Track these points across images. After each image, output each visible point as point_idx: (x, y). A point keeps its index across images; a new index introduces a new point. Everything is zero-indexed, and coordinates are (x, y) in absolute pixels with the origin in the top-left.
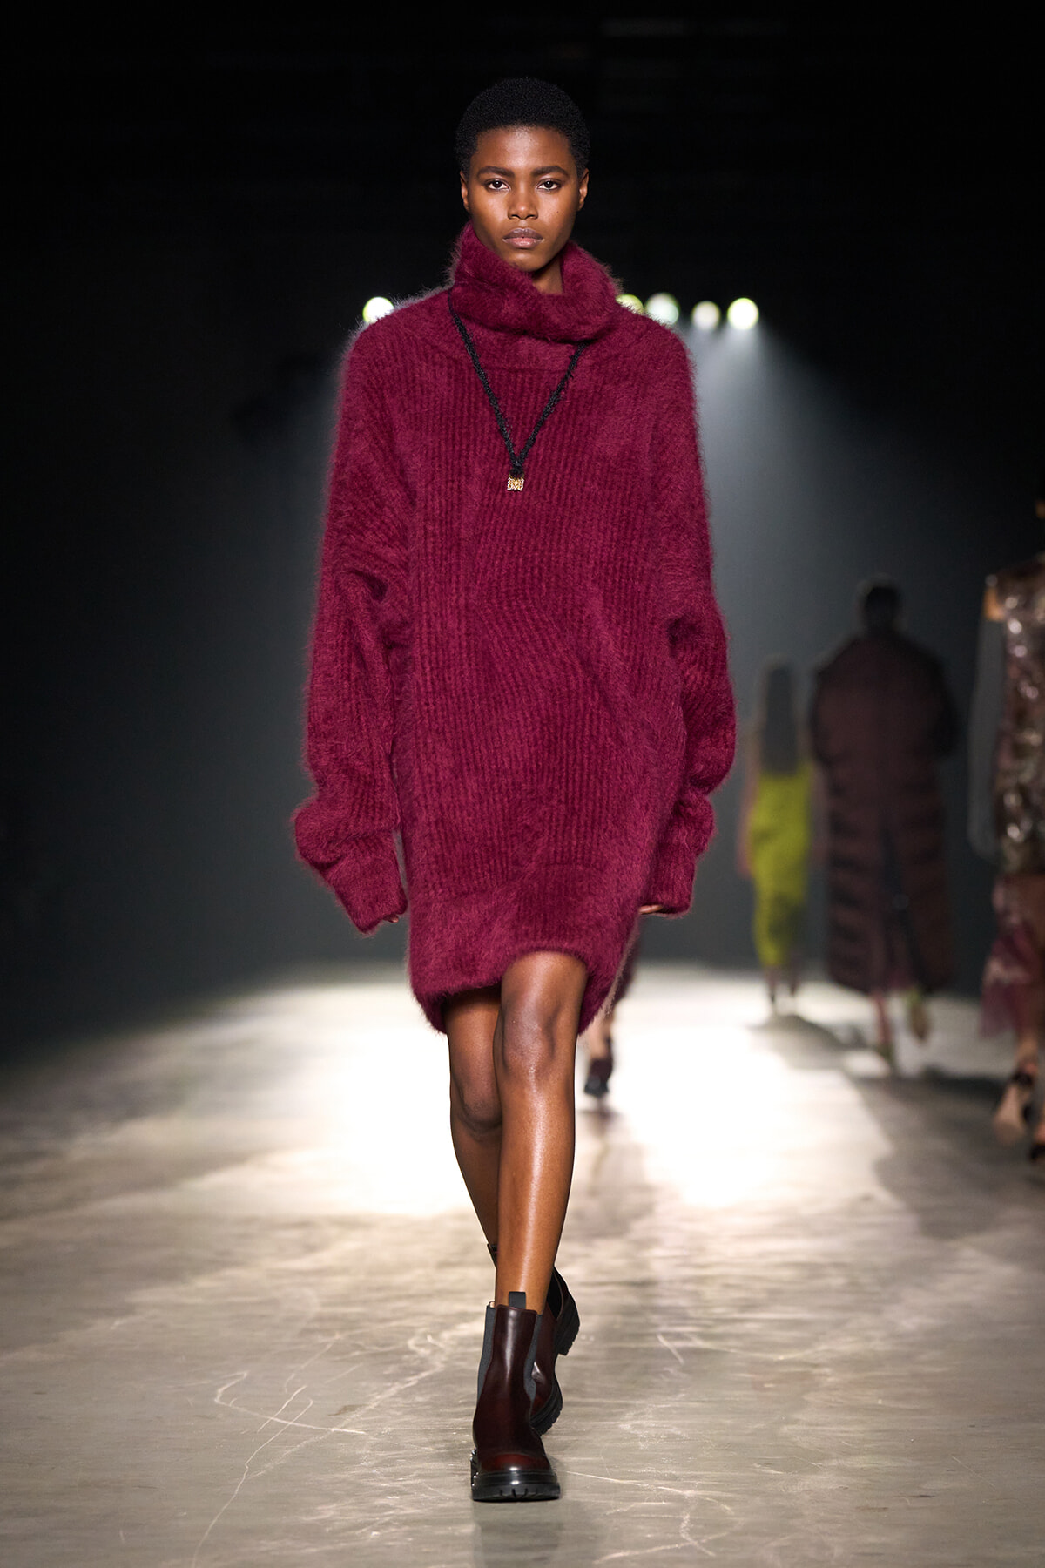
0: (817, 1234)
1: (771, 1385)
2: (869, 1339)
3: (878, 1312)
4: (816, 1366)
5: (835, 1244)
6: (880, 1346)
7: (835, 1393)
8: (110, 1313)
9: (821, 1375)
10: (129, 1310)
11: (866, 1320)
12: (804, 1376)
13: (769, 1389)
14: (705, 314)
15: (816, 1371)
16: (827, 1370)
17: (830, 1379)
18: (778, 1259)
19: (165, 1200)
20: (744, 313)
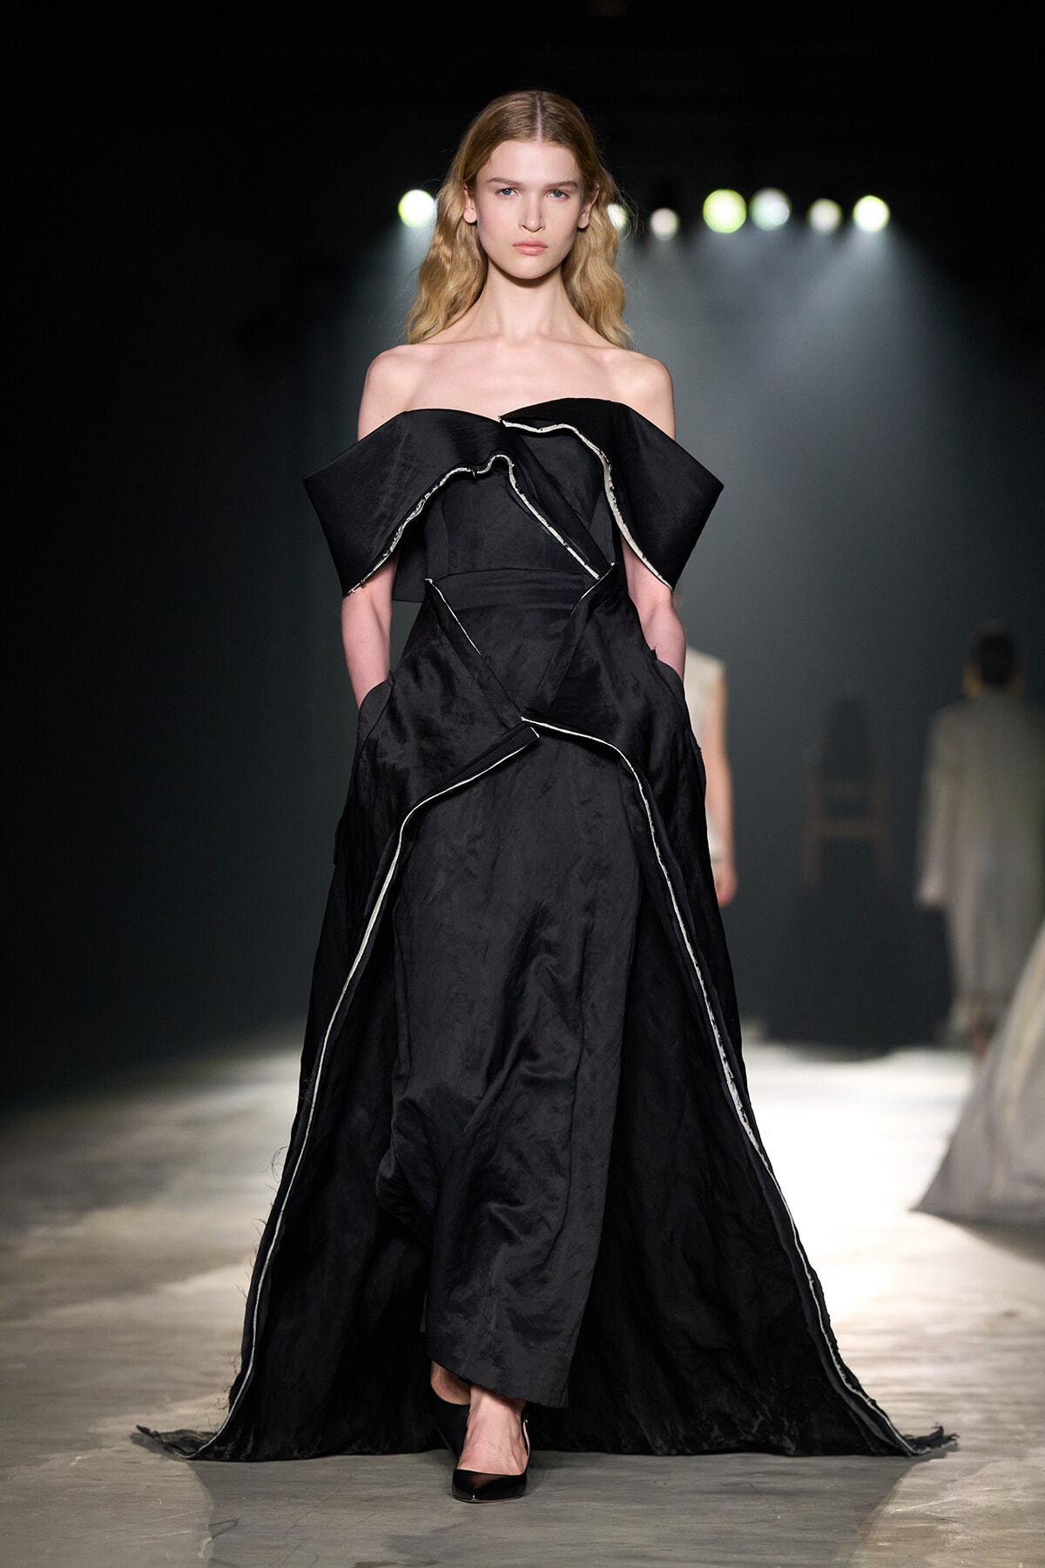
0: (947, 1359)
1: (886, 1544)
2: (1008, 1489)
3: (1020, 1456)
4: (942, 1520)
5: (968, 1371)
6: (1021, 1497)
7: (966, 1554)
8: (69, 1445)
9: (948, 1532)
10: (93, 1442)
11: (1006, 1465)
12: (928, 1533)
13: (880, 1549)
14: (825, 215)
15: (941, 1527)
16: (956, 1526)
17: (959, 1537)
18: (897, 1389)
19: (140, 1308)
20: (872, 213)
